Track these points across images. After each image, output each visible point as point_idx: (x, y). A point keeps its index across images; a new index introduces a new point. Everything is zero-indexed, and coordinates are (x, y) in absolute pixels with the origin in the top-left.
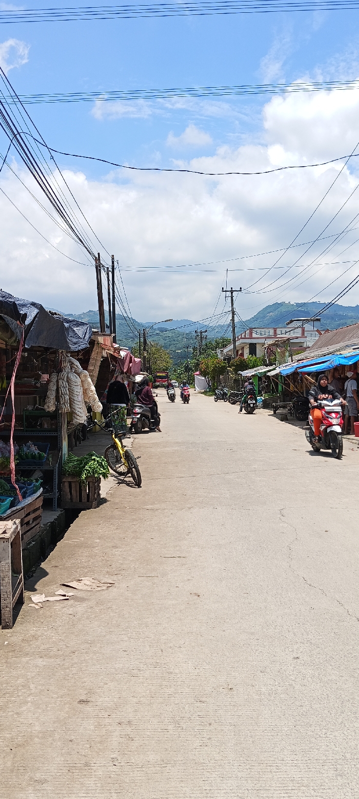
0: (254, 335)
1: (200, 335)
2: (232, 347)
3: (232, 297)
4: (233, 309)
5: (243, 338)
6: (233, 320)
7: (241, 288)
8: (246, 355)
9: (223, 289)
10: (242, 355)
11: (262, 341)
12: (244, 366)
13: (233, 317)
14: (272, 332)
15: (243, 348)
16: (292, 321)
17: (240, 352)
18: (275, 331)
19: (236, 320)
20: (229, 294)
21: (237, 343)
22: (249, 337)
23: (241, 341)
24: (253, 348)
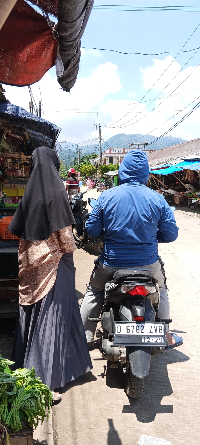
0: (112, 152)
1: (79, 151)
2: (100, 158)
3: (100, 130)
4: (100, 136)
5: (105, 154)
6: (100, 143)
7: (105, 125)
8: (107, 163)
9: (95, 125)
10: (105, 163)
11: (117, 155)
12: (106, 170)
13: (100, 141)
14: (122, 150)
15: (105, 159)
16: (132, 144)
17: (103, 162)
18: (124, 150)
19: (102, 142)
20: (98, 127)
21: (102, 157)
22: (109, 153)
23: (105, 155)
24: (111, 159)
